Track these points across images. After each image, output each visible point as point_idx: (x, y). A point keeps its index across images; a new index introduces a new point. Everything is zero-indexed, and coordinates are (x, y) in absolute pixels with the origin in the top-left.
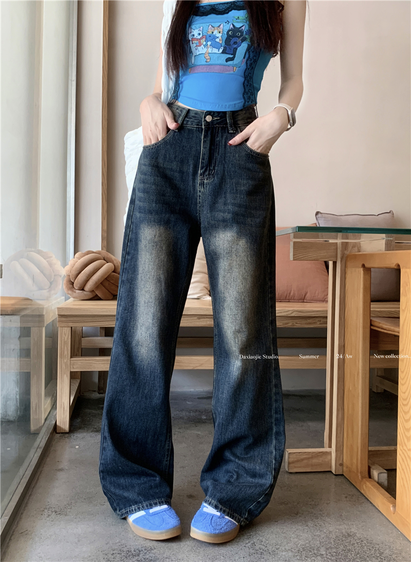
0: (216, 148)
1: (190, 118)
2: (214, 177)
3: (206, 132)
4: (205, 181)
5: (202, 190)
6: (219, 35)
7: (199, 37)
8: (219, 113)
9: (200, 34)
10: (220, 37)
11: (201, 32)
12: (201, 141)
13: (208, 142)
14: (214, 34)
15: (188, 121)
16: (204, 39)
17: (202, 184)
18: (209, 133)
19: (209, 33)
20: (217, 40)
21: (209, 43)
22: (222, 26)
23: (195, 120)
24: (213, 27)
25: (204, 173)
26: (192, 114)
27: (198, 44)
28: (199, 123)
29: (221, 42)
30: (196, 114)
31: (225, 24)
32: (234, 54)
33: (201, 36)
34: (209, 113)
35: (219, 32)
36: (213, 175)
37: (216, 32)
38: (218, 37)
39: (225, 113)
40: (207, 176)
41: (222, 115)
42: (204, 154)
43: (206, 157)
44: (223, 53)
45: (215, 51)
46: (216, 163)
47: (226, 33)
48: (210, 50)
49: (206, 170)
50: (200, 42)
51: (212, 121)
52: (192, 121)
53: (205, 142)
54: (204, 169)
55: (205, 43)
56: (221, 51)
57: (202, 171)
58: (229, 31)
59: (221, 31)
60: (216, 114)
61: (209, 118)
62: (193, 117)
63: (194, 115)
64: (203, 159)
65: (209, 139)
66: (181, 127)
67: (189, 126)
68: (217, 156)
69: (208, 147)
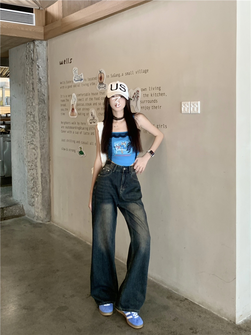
0: (126, 178)
3: (124, 173)
4: (123, 189)
5: (122, 192)
6: (125, 145)
17: (122, 190)
20: (125, 147)
21: (122, 148)
23: (120, 169)
25: (123, 186)
26: (118, 167)
28: (122, 170)
31: (126, 141)
32: (130, 150)
34: (125, 167)
36: (125, 187)
37: (124, 144)
39: (128, 167)
42: (123, 180)
43: (124, 181)
44: (127, 150)
45: (124, 150)
46: (126, 183)
48: (123, 150)
51: (126, 170)
53: (123, 176)
56: (126, 150)
58: (128, 144)
61: (124, 169)
65: (125, 175)
66: (115, 171)
67: (118, 170)
68: (127, 181)
69: (124, 178)
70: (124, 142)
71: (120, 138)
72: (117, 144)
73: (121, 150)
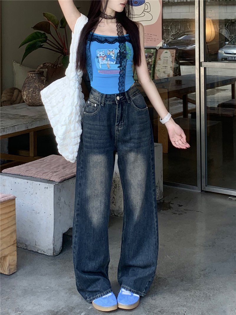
0: (124, 112)
1: (108, 99)
2: (124, 126)
6: (113, 55)
7: (103, 56)
9: (103, 54)
10: (114, 56)
11: (104, 54)
12: (116, 109)
14: (111, 55)
15: (107, 100)
16: (106, 57)
17: (118, 130)
19: (108, 54)
20: (112, 58)
21: (108, 59)
22: (114, 51)
23: (111, 99)
24: (110, 51)
27: (103, 59)
28: (114, 101)
29: (114, 59)
30: (110, 96)
31: (115, 50)
33: (104, 55)
34: (117, 95)
35: (113, 54)
36: (123, 125)
37: (111, 54)
38: (112, 56)
39: (124, 93)
40: (120, 126)
41: (123, 95)
45: (112, 63)
46: (124, 118)
47: (116, 54)
48: (109, 62)
49: (119, 123)
50: (104, 58)
52: (109, 100)
53: (118, 110)
54: (118, 123)
55: (106, 59)
56: (115, 63)
57: (117, 124)
58: (118, 53)
59: (114, 53)
60: (121, 95)
62: (109, 98)
63: (109, 97)
64: (118, 118)
65: (120, 108)
68: (125, 115)
69: (120, 112)
70: (111, 50)
71: (106, 44)
72: (101, 53)
73: (106, 62)
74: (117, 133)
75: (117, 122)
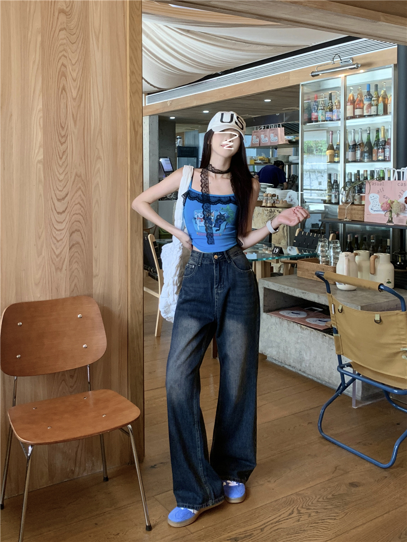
0: (223, 272)
1: (205, 258)
2: (224, 289)
3: (216, 265)
4: (219, 292)
5: (218, 297)
8: (220, 252)
12: (213, 270)
13: (218, 271)
15: (204, 260)
17: (218, 293)
18: (218, 265)
23: (208, 258)
25: (218, 287)
26: (206, 256)
28: (211, 260)
29: (213, 221)
30: (208, 255)
31: (215, 211)
32: (220, 227)
34: (215, 254)
36: (223, 287)
39: (223, 252)
41: (222, 253)
42: (216, 277)
43: (218, 278)
46: (223, 280)
49: (218, 285)
51: (218, 258)
52: (206, 260)
53: (216, 270)
56: (213, 226)
59: (213, 216)
60: (219, 254)
61: (216, 257)
64: (216, 279)
65: (218, 268)
66: (202, 263)
67: (205, 262)
68: (224, 276)
69: (218, 273)
74: (216, 296)
75: (216, 285)
